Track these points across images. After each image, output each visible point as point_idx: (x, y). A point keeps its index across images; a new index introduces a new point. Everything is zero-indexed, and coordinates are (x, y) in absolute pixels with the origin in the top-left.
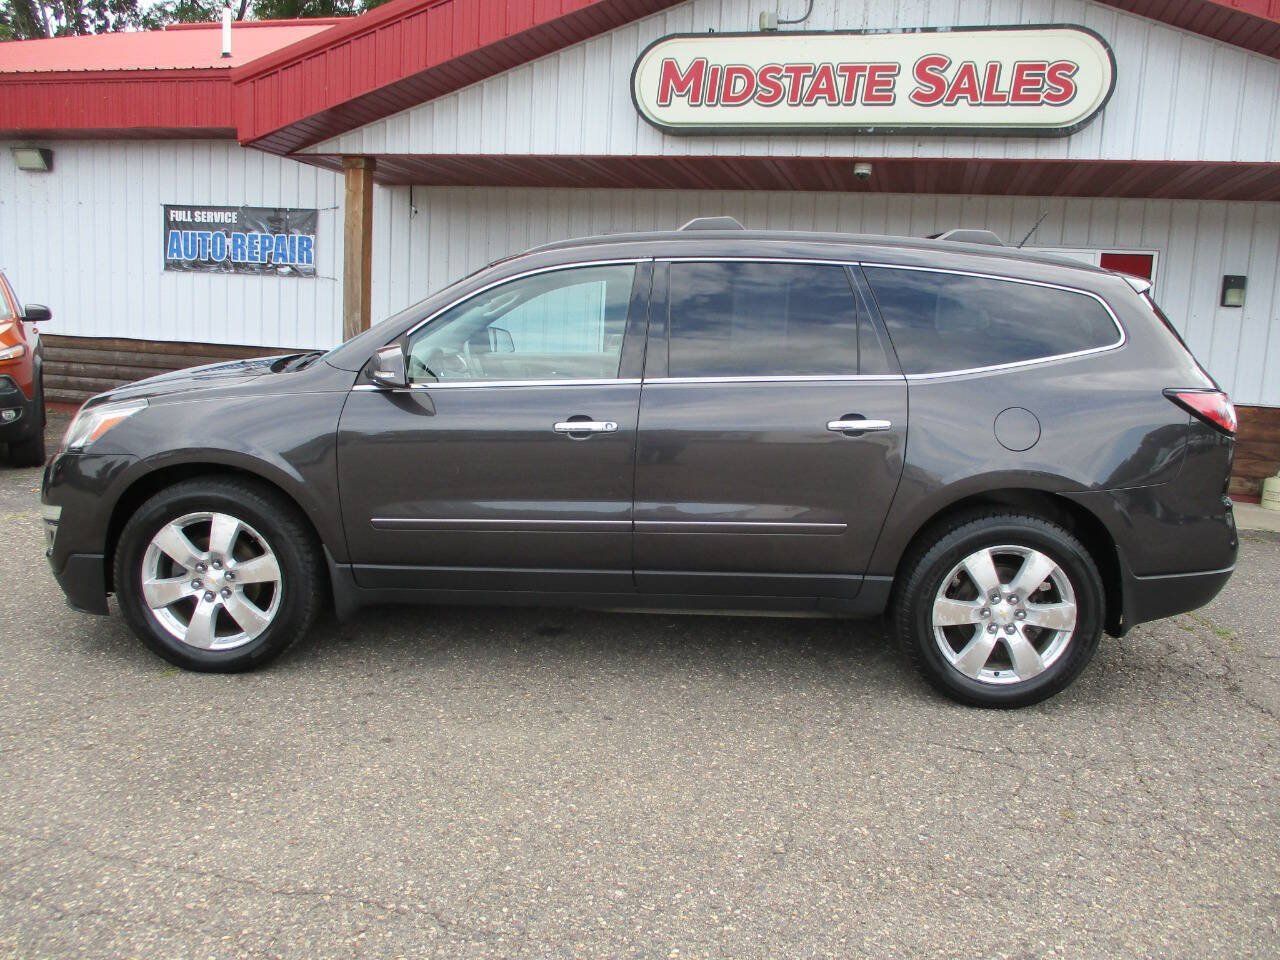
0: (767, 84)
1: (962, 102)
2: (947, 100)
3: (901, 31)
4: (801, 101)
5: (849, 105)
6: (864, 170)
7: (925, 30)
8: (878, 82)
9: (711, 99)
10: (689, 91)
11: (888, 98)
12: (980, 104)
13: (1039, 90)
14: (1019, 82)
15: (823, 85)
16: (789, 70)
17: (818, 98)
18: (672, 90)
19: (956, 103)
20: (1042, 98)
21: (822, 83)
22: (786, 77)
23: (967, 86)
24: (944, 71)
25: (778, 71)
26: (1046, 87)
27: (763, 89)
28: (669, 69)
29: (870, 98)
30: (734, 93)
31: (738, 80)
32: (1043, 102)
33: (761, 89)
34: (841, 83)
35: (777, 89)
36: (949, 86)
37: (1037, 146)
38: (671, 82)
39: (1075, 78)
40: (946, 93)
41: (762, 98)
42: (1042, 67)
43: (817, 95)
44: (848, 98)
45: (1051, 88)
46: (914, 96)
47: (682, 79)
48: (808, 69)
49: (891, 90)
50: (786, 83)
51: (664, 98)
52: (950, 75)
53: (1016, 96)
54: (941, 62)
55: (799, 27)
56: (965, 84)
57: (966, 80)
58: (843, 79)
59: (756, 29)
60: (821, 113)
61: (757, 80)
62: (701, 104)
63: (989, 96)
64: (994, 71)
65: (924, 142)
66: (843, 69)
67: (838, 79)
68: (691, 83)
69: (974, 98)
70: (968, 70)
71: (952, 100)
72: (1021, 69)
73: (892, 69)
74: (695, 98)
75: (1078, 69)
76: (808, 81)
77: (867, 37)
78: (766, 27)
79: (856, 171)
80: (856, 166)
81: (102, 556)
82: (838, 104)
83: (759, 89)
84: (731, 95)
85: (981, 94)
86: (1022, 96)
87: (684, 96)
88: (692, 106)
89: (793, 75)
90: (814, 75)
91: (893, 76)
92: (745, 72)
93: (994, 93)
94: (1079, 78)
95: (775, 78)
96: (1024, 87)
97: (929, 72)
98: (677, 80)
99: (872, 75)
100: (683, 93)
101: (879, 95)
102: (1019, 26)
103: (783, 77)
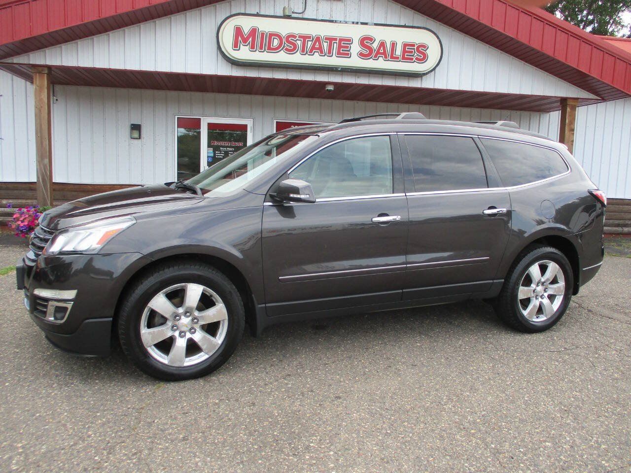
0: (289, 43)
1: (380, 58)
2: (374, 57)
3: (351, 23)
4: (307, 53)
5: (330, 56)
6: (331, 88)
7: (362, 23)
8: (343, 46)
9: (261, 48)
10: (249, 43)
11: (348, 54)
12: (388, 60)
13: (413, 56)
14: (404, 51)
15: (317, 46)
16: (300, 37)
18: (240, 42)
19: (378, 59)
20: (414, 59)
21: (317, 44)
22: (299, 40)
23: (382, 51)
24: (372, 44)
25: (295, 37)
26: (415, 55)
28: (238, 31)
29: (340, 54)
31: (275, 40)
32: (414, 61)
33: (287, 45)
34: (325, 45)
35: (295, 46)
36: (375, 51)
37: (409, 81)
38: (240, 38)
39: (427, 51)
40: (374, 54)
41: (287, 49)
42: (413, 45)
44: (329, 52)
45: (418, 55)
46: (359, 54)
48: (309, 37)
49: (349, 51)
50: (299, 43)
51: (236, 46)
52: (375, 46)
53: (404, 58)
54: (371, 39)
55: (300, 16)
57: (382, 48)
58: (326, 43)
59: (282, 14)
60: (316, 59)
61: (284, 40)
62: (256, 51)
63: (392, 57)
64: (394, 45)
65: (360, 76)
66: (326, 39)
67: (324, 43)
68: (251, 39)
69: (386, 57)
70: (382, 44)
71: (376, 58)
72: (405, 45)
73: (349, 41)
74: (253, 47)
75: (428, 48)
76: (310, 43)
77: (336, 24)
78: (287, 14)
79: (327, 89)
80: (327, 86)
81: (111, 319)
82: (324, 56)
83: (286, 45)
84: (272, 47)
85: (389, 55)
86: (406, 58)
87: (247, 46)
88: (251, 51)
89: (302, 39)
90: (312, 41)
91: (349, 44)
92: (278, 36)
93: (394, 56)
94: (429, 52)
95: (294, 40)
96: (406, 54)
97: (366, 43)
98: (242, 37)
99: (340, 43)
100: (246, 44)
101: (344, 52)
102: (403, 26)
103: (297, 39)
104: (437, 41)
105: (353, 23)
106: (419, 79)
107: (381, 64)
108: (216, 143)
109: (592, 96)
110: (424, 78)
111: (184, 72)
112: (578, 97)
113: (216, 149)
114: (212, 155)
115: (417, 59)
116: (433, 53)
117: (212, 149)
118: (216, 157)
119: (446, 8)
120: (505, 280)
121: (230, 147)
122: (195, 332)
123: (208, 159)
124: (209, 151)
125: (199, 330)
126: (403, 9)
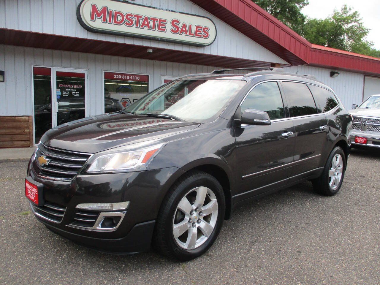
0: (128, 19)
3: (165, 10)
4: (139, 27)
5: (154, 30)
6: (151, 51)
7: (172, 11)
8: (161, 24)
9: (110, 21)
10: (102, 17)
11: (164, 30)
12: (188, 36)
13: (201, 34)
14: (197, 31)
15: (146, 23)
16: (135, 16)
18: (96, 16)
19: (182, 34)
21: (146, 22)
22: (134, 18)
24: (178, 24)
25: (132, 16)
26: (203, 33)
27: (127, 21)
28: (94, 8)
29: (160, 29)
30: (117, 20)
31: (119, 16)
32: (202, 37)
34: (151, 23)
35: (132, 22)
36: (180, 29)
37: (197, 49)
38: (95, 13)
40: (180, 31)
41: (127, 24)
42: (201, 28)
43: (144, 26)
44: (153, 28)
45: (204, 34)
46: (171, 31)
47: (99, 13)
48: (141, 17)
49: (165, 28)
50: (134, 20)
51: (92, 18)
52: (180, 26)
54: (178, 21)
55: (133, 2)
56: (184, 29)
58: (152, 22)
60: (145, 32)
61: (125, 17)
62: (106, 23)
63: (190, 34)
64: (191, 26)
65: (170, 44)
66: (152, 19)
67: (150, 21)
68: (103, 14)
69: (186, 33)
70: (184, 25)
71: (181, 33)
72: (197, 27)
73: (165, 21)
74: (104, 20)
75: (209, 30)
77: (157, 10)
78: (125, 0)
79: (148, 51)
80: (148, 49)
81: (154, 221)
82: (150, 30)
83: (126, 21)
84: (117, 21)
85: (188, 32)
86: (197, 35)
88: (103, 23)
89: (136, 18)
90: (143, 19)
91: (165, 23)
94: (210, 32)
95: (131, 18)
96: (198, 32)
97: (175, 24)
98: (97, 12)
99: (160, 22)
100: (100, 18)
101: (162, 28)
102: (195, 15)
103: (133, 18)
104: (214, 26)
105: (167, 10)
106: (203, 48)
107: (183, 37)
108: (63, 86)
109: (286, 63)
110: (205, 47)
111: (53, 34)
112: (280, 63)
113: (62, 90)
114: (60, 94)
115: (203, 36)
116: (212, 33)
117: (60, 90)
118: (63, 95)
119: (221, 7)
120: (325, 166)
121: (73, 88)
122: (200, 222)
123: (57, 97)
124: (57, 91)
125: (203, 220)
126: (193, 5)
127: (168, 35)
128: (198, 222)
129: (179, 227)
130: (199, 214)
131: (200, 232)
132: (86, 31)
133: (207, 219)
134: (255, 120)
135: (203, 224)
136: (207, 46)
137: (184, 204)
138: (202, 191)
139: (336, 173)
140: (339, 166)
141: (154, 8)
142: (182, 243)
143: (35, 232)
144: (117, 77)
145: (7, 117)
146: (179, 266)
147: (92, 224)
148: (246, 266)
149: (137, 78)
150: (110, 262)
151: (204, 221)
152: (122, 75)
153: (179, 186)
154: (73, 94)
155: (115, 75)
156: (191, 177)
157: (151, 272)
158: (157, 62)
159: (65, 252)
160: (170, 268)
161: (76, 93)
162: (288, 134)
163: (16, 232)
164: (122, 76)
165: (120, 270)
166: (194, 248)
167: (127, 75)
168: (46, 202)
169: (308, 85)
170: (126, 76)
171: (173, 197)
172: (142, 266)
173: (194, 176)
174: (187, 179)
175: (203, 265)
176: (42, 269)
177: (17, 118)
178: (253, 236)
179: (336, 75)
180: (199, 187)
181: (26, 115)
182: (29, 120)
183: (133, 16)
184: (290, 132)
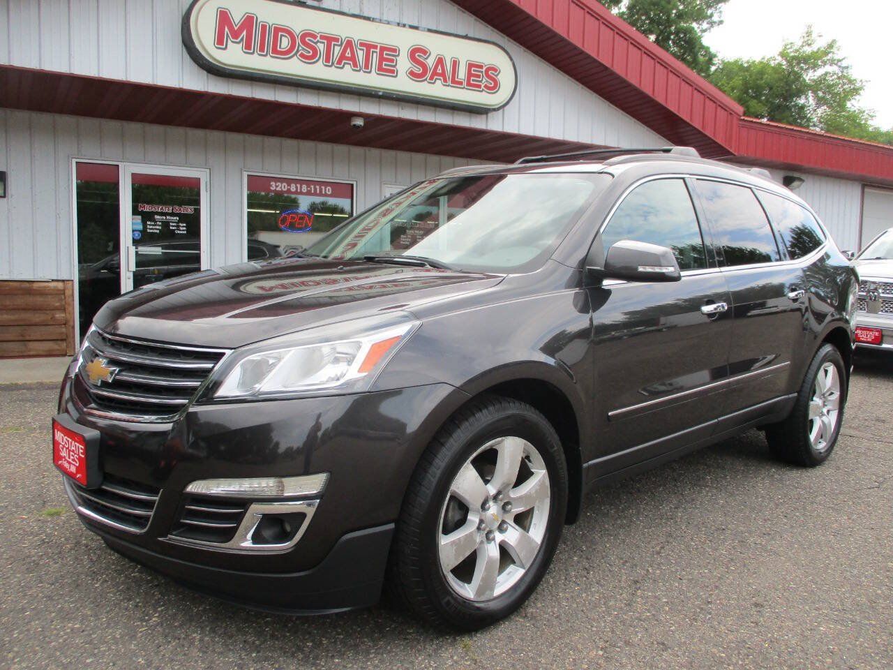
0: (306, 45)
1: (438, 82)
2: (430, 79)
3: (395, 24)
4: (333, 63)
5: (367, 72)
6: (359, 122)
8: (385, 58)
9: (262, 49)
10: (242, 39)
11: (393, 72)
14: (470, 75)
15: (348, 54)
16: (322, 37)
17: (345, 63)
18: (228, 36)
19: (435, 82)
20: (482, 87)
21: (348, 53)
22: (321, 42)
24: (426, 59)
25: (315, 37)
26: (484, 80)
27: (304, 49)
28: (224, 17)
29: (381, 70)
30: (280, 46)
31: (283, 38)
32: (483, 90)
33: (302, 49)
34: (361, 55)
35: (315, 51)
36: (430, 70)
37: (469, 118)
38: (226, 29)
39: (498, 77)
40: (429, 75)
41: (302, 55)
42: (481, 67)
43: (344, 61)
44: (367, 67)
45: (487, 81)
46: (409, 73)
47: (236, 28)
48: (337, 40)
49: (394, 66)
50: (321, 47)
51: (220, 41)
52: (431, 62)
53: (469, 84)
54: (424, 52)
55: (316, 4)
56: (440, 70)
57: (440, 67)
58: (362, 52)
61: (298, 41)
62: (253, 52)
63: (454, 81)
64: (455, 64)
65: (407, 107)
66: (362, 44)
67: (358, 51)
68: (245, 33)
69: (445, 81)
70: (440, 61)
71: (432, 80)
72: (471, 66)
73: (394, 50)
74: (248, 46)
75: (499, 72)
76: (337, 49)
77: (374, 23)
79: (353, 123)
80: (353, 119)
81: (392, 526)
82: (359, 71)
83: (300, 48)
84: (278, 49)
85: (449, 78)
86: (471, 84)
87: (239, 43)
88: (245, 53)
89: (326, 42)
90: (341, 45)
91: (395, 56)
92: (289, 33)
93: (456, 79)
94: (500, 78)
95: (313, 42)
96: (472, 78)
97: (417, 57)
98: (231, 28)
99: (381, 54)
100: (238, 41)
101: (387, 69)
102: (466, 37)
103: (318, 41)
104: (510, 63)
105: (398, 24)
106: (484, 116)
107: (438, 90)
108: (147, 208)
110: (490, 115)
111: (124, 79)
113: (147, 217)
114: (140, 227)
115: (486, 86)
116: (506, 78)
117: (140, 217)
118: (149, 231)
119: (528, 16)
120: (799, 392)
121: (173, 214)
122: (507, 528)
123: (133, 235)
124: (134, 221)
125: (513, 524)
126: (460, 12)
127: (402, 83)
128: (501, 529)
129: (453, 543)
130: (504, 507)
131: (506, 556)
132: (205, 72)
133: (522, 520)
134: (641, 269)
135: (512, 536)
136: (494, 110)
137: (467, 481)
138: (511, 449)
139: (825, 410)
140: (832, 393)
141: (368, 19)
142: (460, 583)
143: (77, 558)
144: (277, 186)
145: (11, 283)
146: (453, 644)
147: (228, 535)
148: (627, 643)
149: (325, 190)
150: (272, 636)
151: (517, 527)
152: (289, 181)
153: (455, 436)
154: (171, 228)
155: (273, 183)
156: (483, 411)
157: (382, 661)
158: (374, 152)
159: (155, 611)
160: (430, 649)
161: (178, 226)
162: (715, 309)
163: (28, 560)
164: (289, 185)
165: (301, 656)
166: (492, 598)
167: (301, 182)
168: (108, 478)
169: (755, 190)
170: (299, 186)
171: (440, 463)
172: (356, 646)
173: (491, 408)
174: (474, 415)
175: (517, 641)
176: (95, 655)
177: (35, 285)
178: (636, 565)
179: (796, 184)
180: (503, 438)
181: (59, 278)
182: (64, 290)
183: (318, 38)
184: (720, 304)
